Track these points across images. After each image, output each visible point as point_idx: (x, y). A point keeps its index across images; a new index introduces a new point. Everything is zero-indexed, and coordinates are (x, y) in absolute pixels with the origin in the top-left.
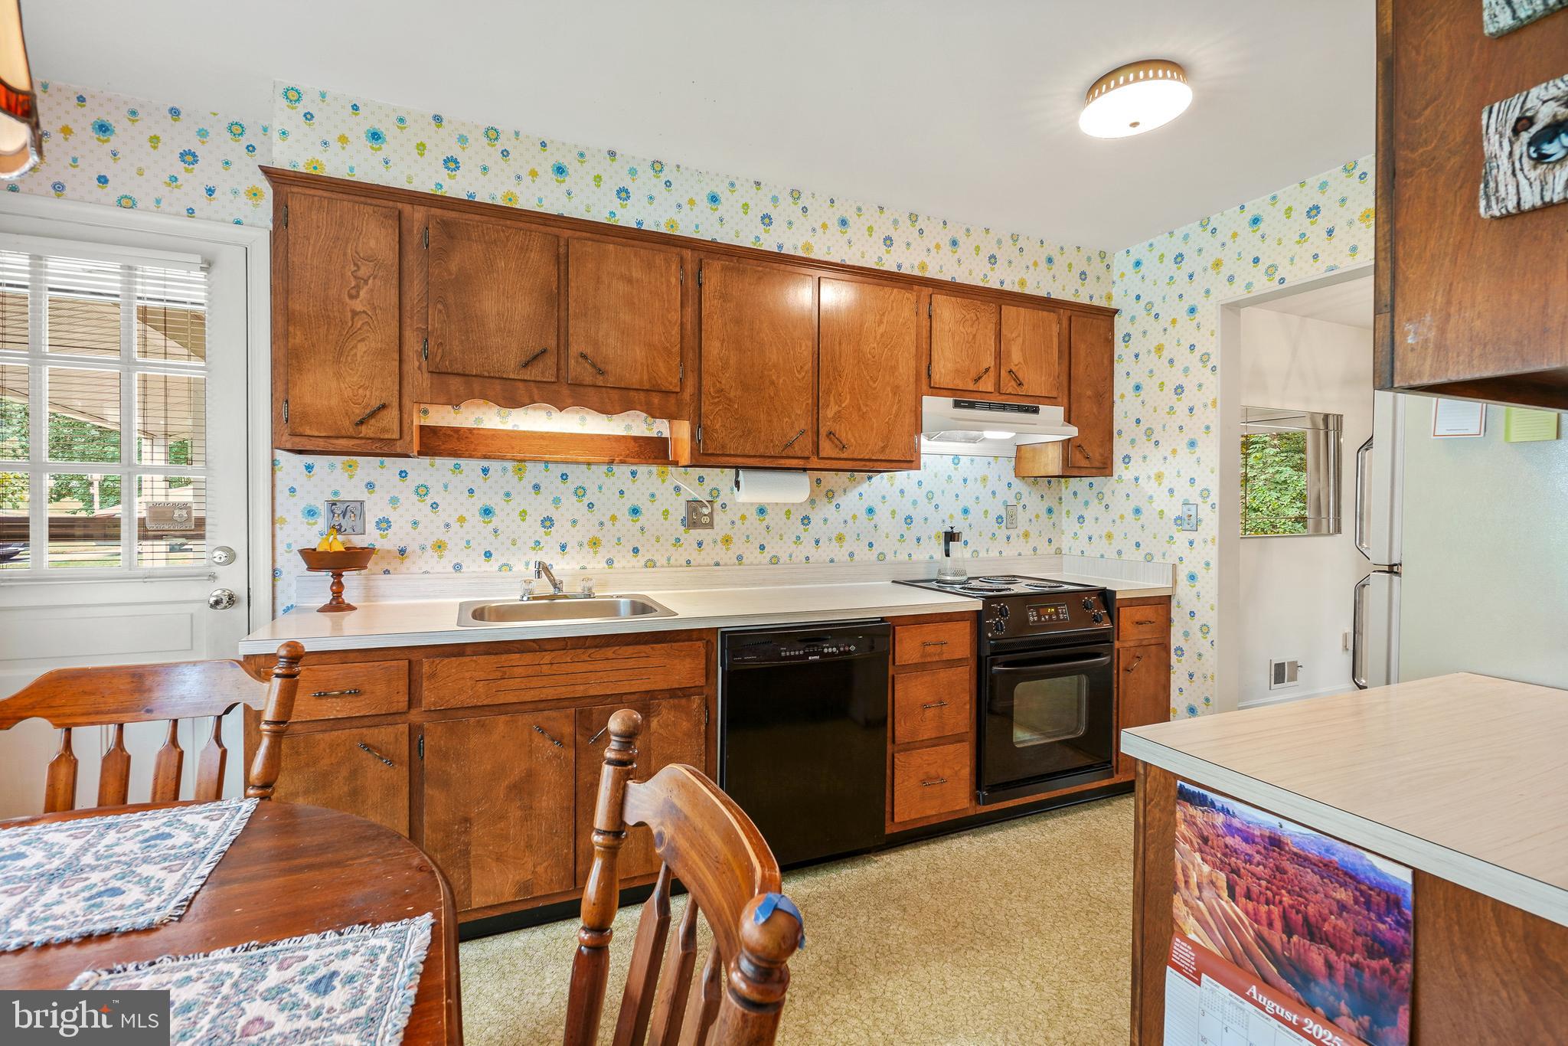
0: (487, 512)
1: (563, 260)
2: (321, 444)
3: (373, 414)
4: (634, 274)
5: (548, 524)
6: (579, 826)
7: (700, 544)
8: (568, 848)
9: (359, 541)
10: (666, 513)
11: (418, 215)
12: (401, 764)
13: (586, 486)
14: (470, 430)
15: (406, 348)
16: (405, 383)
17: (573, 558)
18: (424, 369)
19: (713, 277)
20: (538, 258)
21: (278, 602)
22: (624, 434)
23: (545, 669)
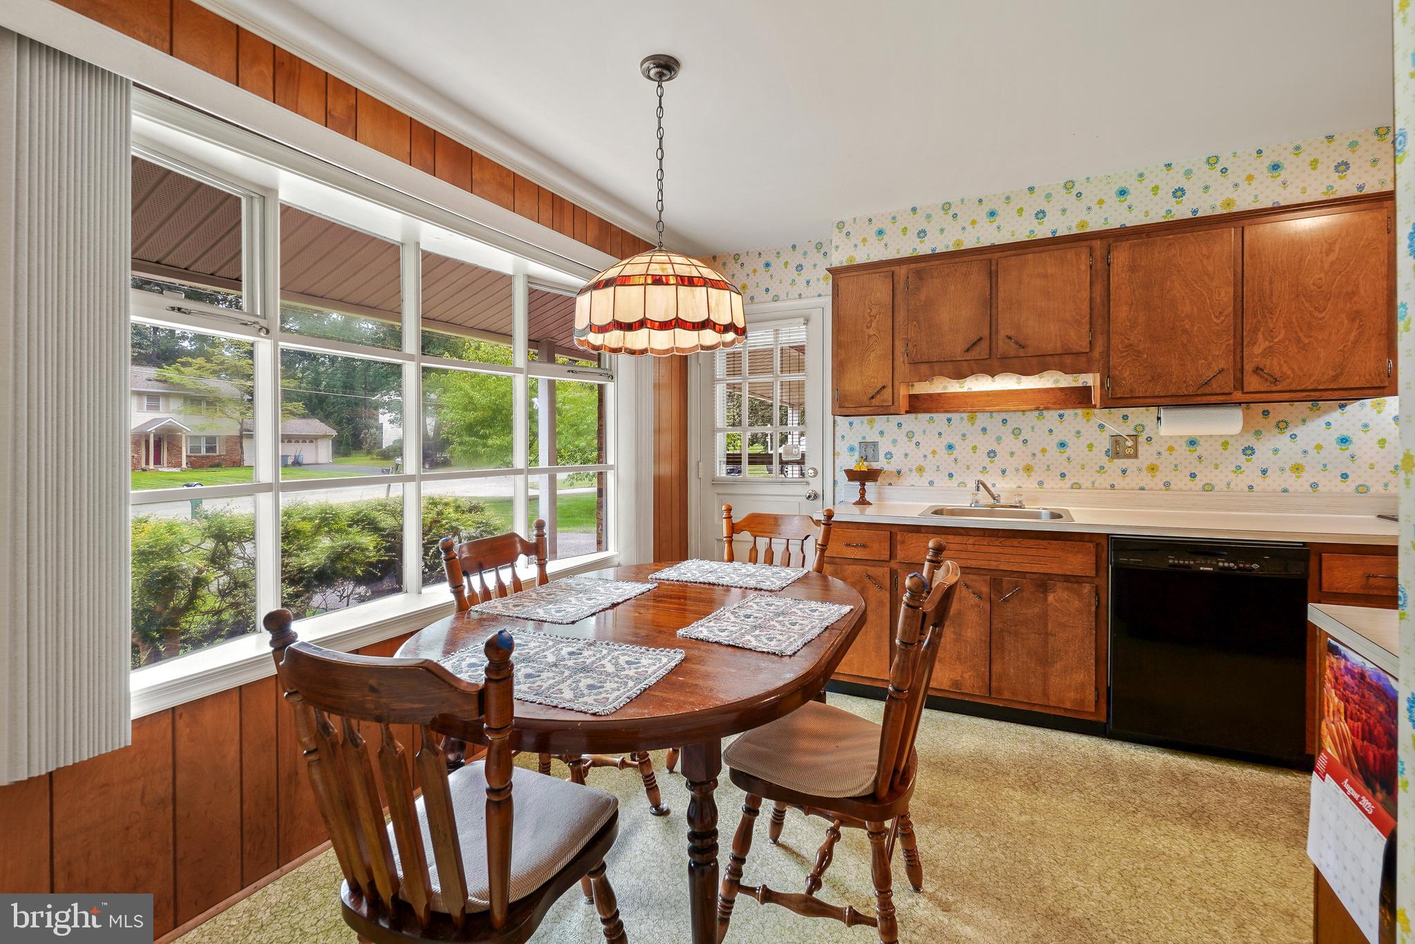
0: (950, 447)
1: (994, 275)
2: (853, 411)
3: (878, 392)
4: (1049, 271)
5: (992, 455)
6: (993, 656)
7: (1124, 472)
8: (985, 668)
9: (875, 466)
10: (1090, 446)
11: (902, 271)
12: (886, 590)
13: (1021, 427)
14: (939, 394)
15: (896, 351)
16: (895, 371)
17: (1011, 480)
18: (906, 362)
19: (1121, 257)
20: (977, 279)
21: (836, 498)
22: (1053, 386)
23: (970, 547)
